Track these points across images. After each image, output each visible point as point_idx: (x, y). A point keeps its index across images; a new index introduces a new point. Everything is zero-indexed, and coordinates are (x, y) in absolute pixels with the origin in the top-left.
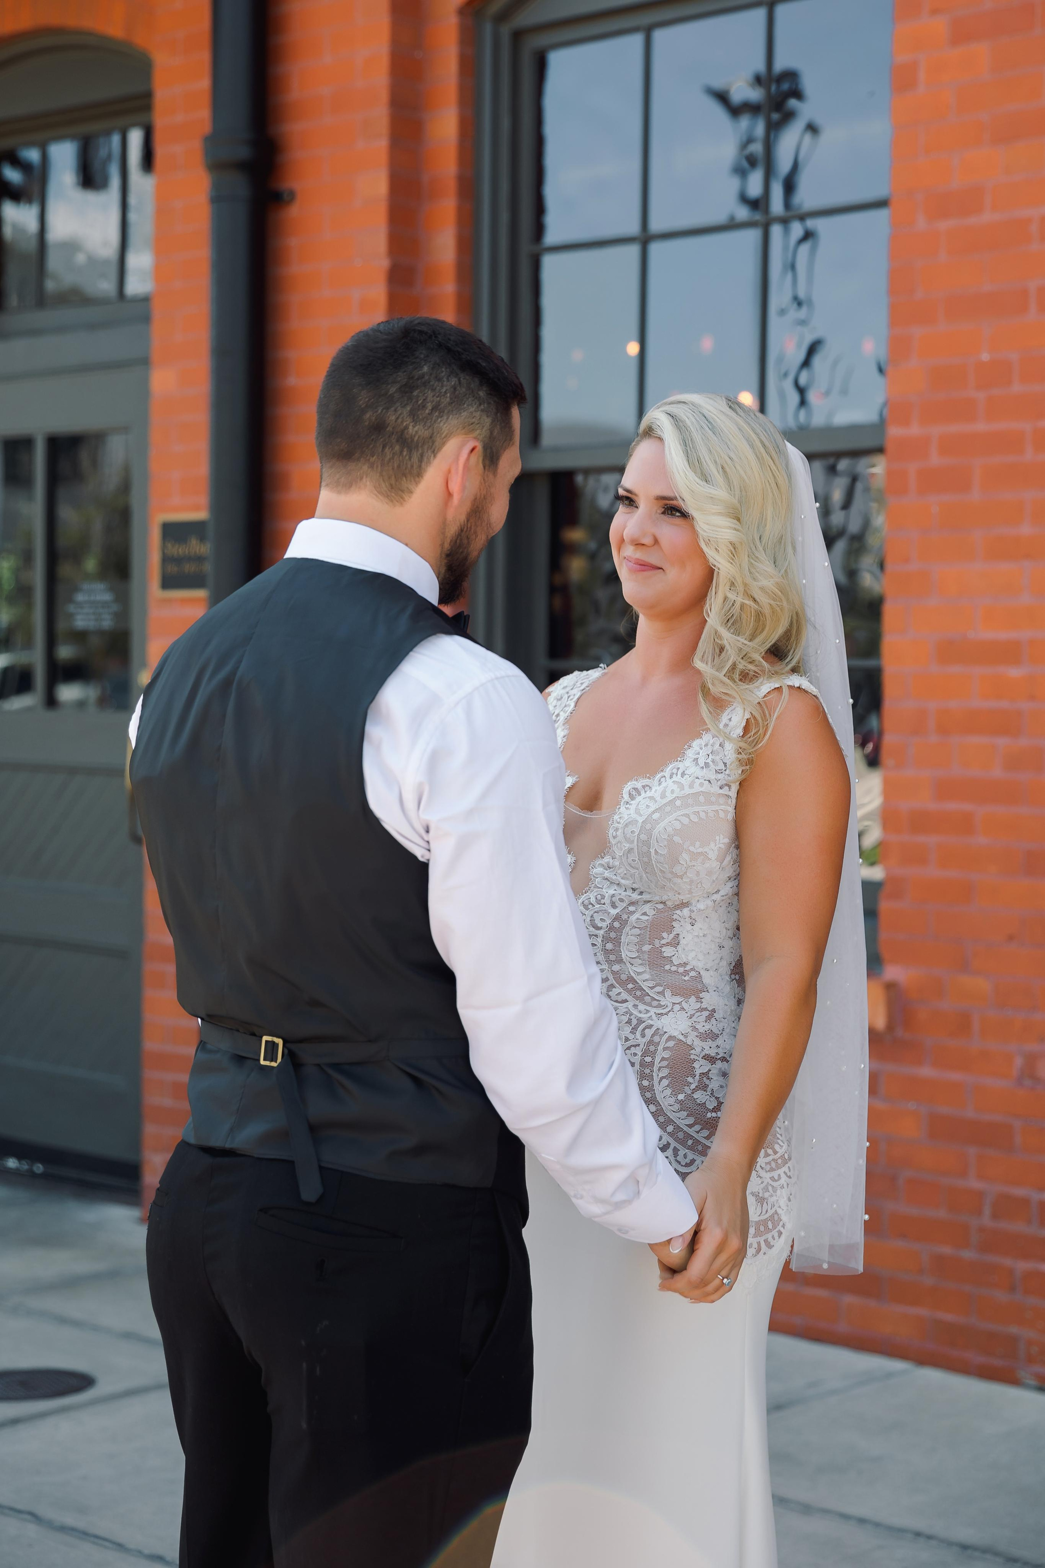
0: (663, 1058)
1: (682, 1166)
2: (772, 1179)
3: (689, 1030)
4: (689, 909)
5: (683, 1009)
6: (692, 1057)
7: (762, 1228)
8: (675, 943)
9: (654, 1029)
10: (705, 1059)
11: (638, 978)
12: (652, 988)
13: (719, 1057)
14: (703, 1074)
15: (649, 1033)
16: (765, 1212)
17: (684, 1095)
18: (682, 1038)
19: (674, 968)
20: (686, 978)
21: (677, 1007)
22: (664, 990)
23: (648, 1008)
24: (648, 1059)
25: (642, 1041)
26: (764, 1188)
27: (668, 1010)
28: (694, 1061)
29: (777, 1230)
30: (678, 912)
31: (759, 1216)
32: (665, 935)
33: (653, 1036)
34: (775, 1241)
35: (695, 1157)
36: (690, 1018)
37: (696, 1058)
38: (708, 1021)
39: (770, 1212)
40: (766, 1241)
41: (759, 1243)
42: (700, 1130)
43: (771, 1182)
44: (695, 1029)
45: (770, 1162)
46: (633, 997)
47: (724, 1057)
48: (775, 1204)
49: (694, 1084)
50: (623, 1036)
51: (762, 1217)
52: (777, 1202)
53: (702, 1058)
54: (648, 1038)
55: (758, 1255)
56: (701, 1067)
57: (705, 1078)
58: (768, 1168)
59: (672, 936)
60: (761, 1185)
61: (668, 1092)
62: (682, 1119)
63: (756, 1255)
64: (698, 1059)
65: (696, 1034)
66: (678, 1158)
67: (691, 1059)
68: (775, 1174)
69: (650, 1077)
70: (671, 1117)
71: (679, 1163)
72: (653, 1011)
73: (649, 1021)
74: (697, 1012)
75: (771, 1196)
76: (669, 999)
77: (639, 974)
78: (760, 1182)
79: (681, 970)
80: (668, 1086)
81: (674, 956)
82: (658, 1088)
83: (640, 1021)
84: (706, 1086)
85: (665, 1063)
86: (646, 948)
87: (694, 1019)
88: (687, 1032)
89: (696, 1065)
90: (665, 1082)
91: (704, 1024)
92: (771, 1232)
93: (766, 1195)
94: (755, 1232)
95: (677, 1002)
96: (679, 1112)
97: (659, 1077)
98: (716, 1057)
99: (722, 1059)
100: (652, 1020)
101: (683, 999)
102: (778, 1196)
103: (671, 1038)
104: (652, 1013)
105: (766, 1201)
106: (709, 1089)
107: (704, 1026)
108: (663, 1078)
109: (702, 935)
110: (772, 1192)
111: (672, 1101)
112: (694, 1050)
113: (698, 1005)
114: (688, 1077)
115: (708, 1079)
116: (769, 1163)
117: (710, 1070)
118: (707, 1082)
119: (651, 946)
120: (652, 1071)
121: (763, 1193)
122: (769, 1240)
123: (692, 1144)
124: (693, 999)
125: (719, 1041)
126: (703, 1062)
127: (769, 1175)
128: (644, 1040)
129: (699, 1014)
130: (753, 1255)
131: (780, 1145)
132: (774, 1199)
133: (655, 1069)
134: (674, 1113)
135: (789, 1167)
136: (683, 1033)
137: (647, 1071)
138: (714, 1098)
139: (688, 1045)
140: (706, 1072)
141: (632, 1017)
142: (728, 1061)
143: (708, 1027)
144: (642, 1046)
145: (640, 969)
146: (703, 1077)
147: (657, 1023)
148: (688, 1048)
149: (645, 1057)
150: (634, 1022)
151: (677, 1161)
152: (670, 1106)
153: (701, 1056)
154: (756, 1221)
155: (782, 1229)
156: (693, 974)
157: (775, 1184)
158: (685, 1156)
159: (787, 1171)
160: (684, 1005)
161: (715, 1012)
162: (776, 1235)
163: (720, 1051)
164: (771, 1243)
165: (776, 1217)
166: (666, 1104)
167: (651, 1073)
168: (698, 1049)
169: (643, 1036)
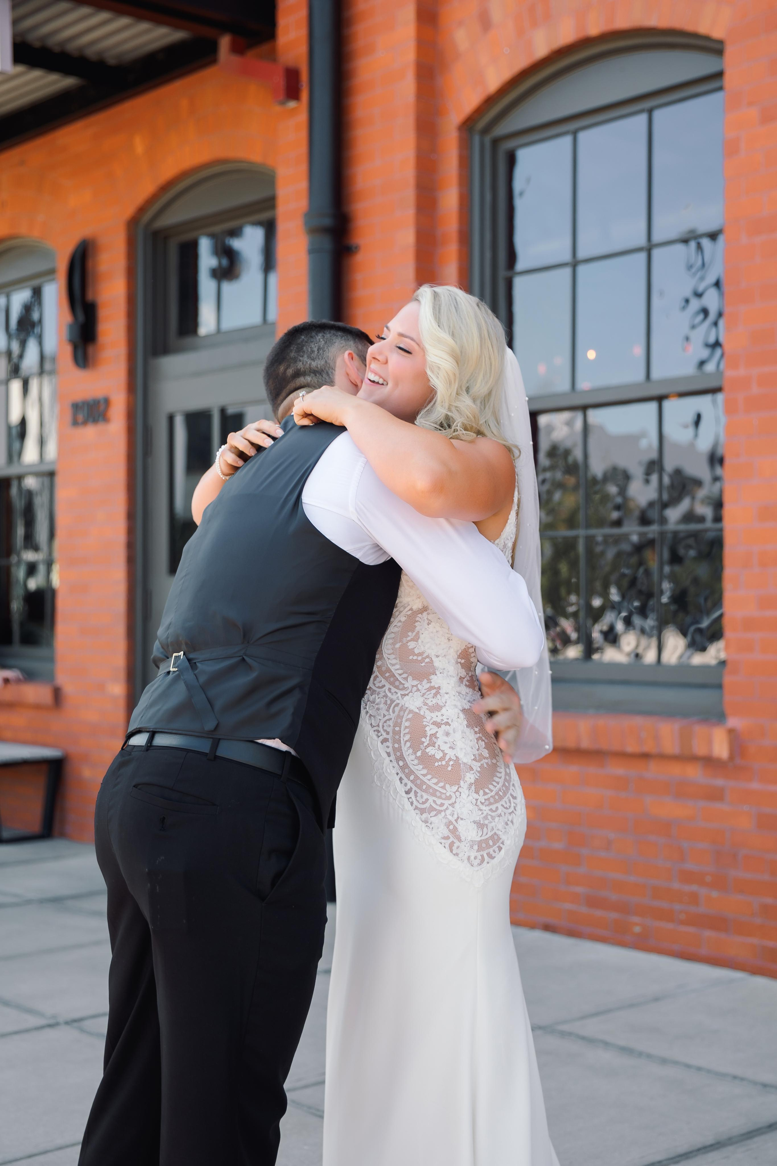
0: (406, 726)
1: (420, 803)
2: (491, 810)
3: (422, 705)
4: (427, 612)
5: (418, 690)
6: (424, 723)
7: (484, 845)
8: (416, 639)
9: (400, 705)
10: (434, 724)
11: (392, 669)
12: (400, 675)
13: (443, 722)
14: (433, 734)
15: (397, 709)
16: (485, 834)
17: (421, 751)
18: (417, 711)
19: (415, 658)
20: (423, 664)
21: (415, 689)
22: (408, 677)
23: (397, 691)
24: (397, 729)
25: (393, 716)
26: (484, 817)
27: (409, 691)
28: (426, 726)
29: (497, 846)
30: (420, 615)
31: (481, 837)
32: (410, 634)
33: (400, 711)
34: (496, 853)
35: (429, 797)
36: (423, 696)
37: (427, 724)
38: (435, 697)
39: (490, 834)
40: (489, 854)
41: (482, 856)
42: (431, 778)
43: (490, 813)
44: (426, 704)
45: (490, 798)
46: (389, 683)
47: (447, 722)
48: (494, 828)
49: (426, 741)
50: (382, 714)
51: (483, 837)
52: (496, 827)
53: (431, 724)
54: (396, 713)
55: (483, 864)
56: (430, 730)
57: (433, 738)
58: (487, 803)
59: (414, 634)
60: (482, 815)
61: (411, 751)
62: (419, 771)
63: (480, 864)
64: (428, 724)
65: (426, 707)
66: (418, 798)
67: (424, 725)
68: (493, 807)
69: (399, 742)
70: (412, 769)
71: (418, 801)
72: (400, 693)
73: (397, 701)
74: (428, 691)
75: (491, 822)
76: (411, 682)
77: (393, 665)
78: (480, 813)
79: (420, 658)
80: (410, 747)
81: (415, 647)
82: (404, 749)
83: (392, 701)
84: (435, 743)
85: (407, 730)
86: (398, 646)
87: (425, 696)
88: (420, 706)
89: (427, 729)
90: (408, 744)
91: (432, 699)
92: (492, 847)
93: (486, 822)
94: (478, 848)
95: (415, 685)
96: (417, 765)
97: (405, 740)
98: (441, 722)
99: (446, 724)
100: (398, 700)
101: (419, 682)
102: (496, 822)
103: (411, 711)
104: (399, 694)
105: (485, 826)
106: (436, 745)
107: (432, 701)
108: (406, 741)
109: (436, 631)
110: (491, 820)
111: (413, 757)
112: (425, 719)
113: (428, 685)
114: (422, 738)
115: (436, 738)
116: (488, 799)
117: (437, 732)
118: (435, 740)
119: (401, 643)
120: (400, 737)
121: (484, 821)
122: (491, 853)
123: (426, 788)
124: (425, 681)
125: (444, 711)
126: (432, 726)
127: (488, 808)
128: (394, 715)
129: (429, 693)
130: (478, 864)
131: (494, 785)
132: (493, 824)
133: (402, 735)
134: (414, 766)
135: (505, 801)
136: (418, 707)
137: (397, 737)
138: (440, 751)
139: (422, 715)
140: (435, 734)
141: (387, 699)
142: (450, 725)
143: (435, 701)
144: (393, 719)
145: (394, 662)
146: (432, 737)
147: (401, 702)
148: (421, 717)
149: (395, 727)
150: (389, 702)
151: (416, 800)
152: (412, 761)
153: (431, 722)
154: (478, 841)
155: (501, 845)
156: (427, 660)
157: (493, 814)
158: (422, 797)
159: (504, 804)
160: (420, 687)
161: (440, 689)
162: (497, 850)
163: (444, 718)
164: (493, 855)
165: (496, 837)
166: (409, 759)
167: (399, 738)
168: (429, 718)
169: (394, 712)
